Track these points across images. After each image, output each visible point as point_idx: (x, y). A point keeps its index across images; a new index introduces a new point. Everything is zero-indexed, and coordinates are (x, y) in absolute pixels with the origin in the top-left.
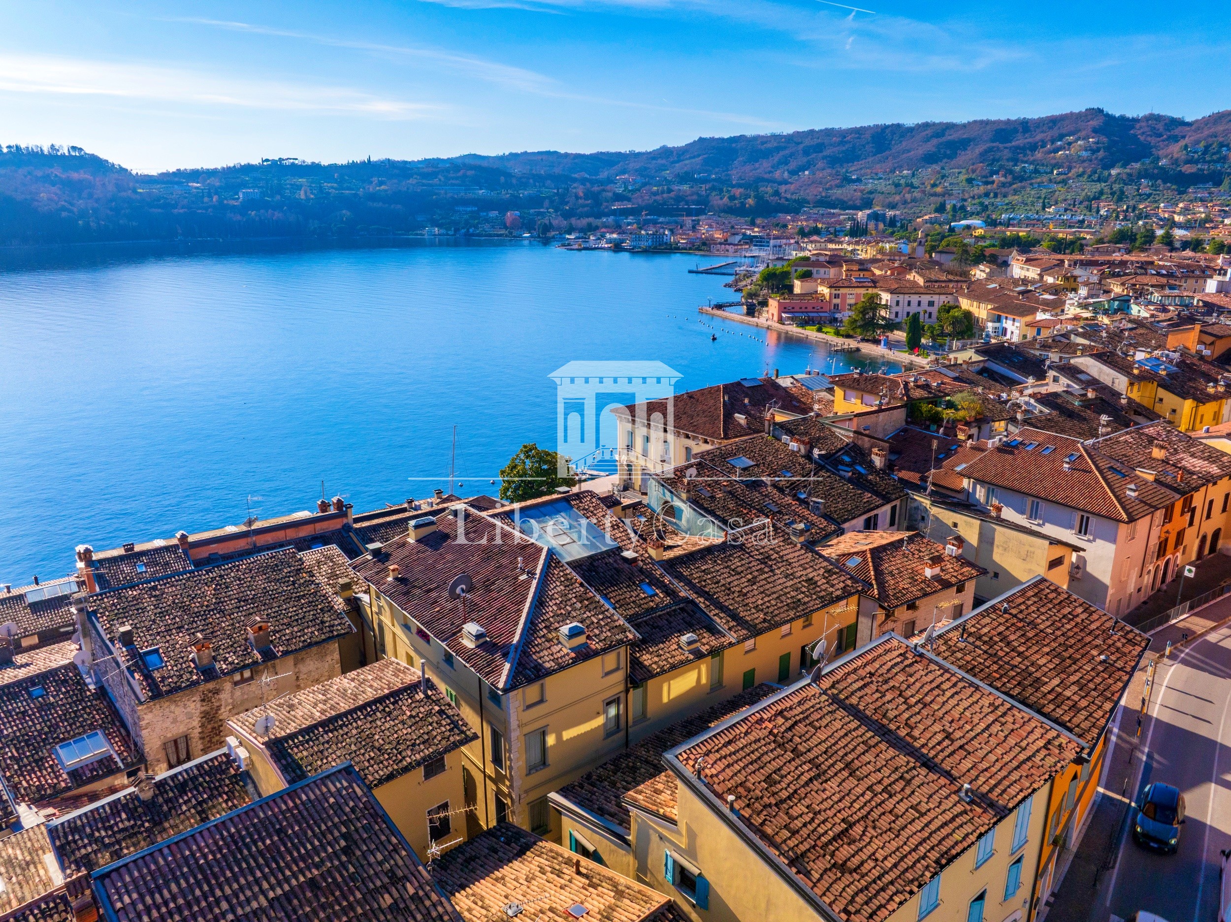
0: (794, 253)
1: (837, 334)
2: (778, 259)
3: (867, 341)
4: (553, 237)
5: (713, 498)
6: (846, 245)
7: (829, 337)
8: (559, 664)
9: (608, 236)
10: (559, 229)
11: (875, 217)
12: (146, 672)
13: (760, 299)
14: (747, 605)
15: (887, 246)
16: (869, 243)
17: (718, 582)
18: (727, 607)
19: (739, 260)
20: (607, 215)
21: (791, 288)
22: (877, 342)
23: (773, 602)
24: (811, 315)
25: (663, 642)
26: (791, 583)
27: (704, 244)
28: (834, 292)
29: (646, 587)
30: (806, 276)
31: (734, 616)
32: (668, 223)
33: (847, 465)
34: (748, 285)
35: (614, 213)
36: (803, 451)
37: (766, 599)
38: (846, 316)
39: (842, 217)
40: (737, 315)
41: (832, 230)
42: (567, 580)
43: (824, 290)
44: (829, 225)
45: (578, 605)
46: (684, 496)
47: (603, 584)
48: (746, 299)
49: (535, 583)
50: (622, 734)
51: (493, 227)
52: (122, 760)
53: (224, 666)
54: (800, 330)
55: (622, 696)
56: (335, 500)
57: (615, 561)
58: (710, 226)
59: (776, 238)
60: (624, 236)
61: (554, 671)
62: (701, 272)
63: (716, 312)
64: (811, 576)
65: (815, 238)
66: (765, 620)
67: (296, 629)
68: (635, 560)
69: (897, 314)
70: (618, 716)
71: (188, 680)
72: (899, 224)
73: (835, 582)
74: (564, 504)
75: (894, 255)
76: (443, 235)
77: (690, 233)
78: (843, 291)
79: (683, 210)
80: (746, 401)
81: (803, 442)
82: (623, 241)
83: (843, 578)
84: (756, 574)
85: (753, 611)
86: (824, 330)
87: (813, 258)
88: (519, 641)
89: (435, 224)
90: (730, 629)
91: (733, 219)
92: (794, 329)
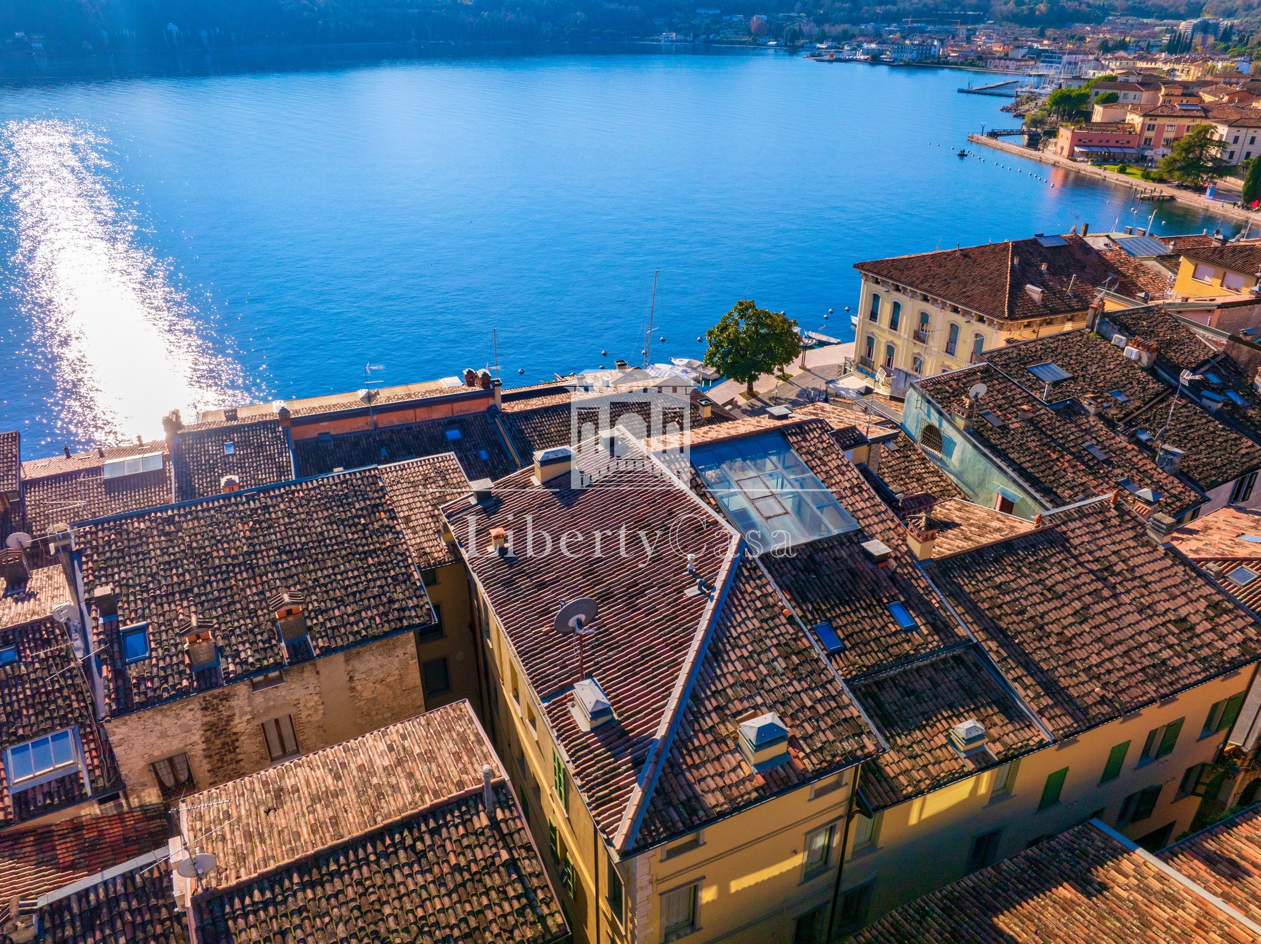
0: (1091, 72)
1: (1146, 176)
2: (1075, 78)
3: (1186, 188)
4: (802, 46)
5: (1004, 428)
6: (1161, 64)
7: (1135, 180)
8: (731, 800)
9: (865, 46)
10: (809, 36)
11: (1205, 28)
12: (119, 664)
13: (1047, 127)
14: (1071, 663)
15: (1220, 65)
16: (1193, 61)
17: (1022, 612)
18: (1036, 665)
19: (1020, 79)
20: (867, 21)
21: (1088, 116)
22: (1200, 190)
23: (1118, 662)
24: (1112, 150)
25: (921, 728)
26: (1149, 624)
27: (980, 58)
28: (1148, 121)
29: (898, 611)
30: (1109, 100)
31: (1050, 686)
32: (937, 32)
33: (1214, 390)
34: (1033, 111)
35: (875, 18)
36: (1145, 360)
37: (1106, 654)
38: (1158, 153)
39: (1157, 29)
40: (1016, 146)
41: (1143, 44)
42: (767, 607)
43: (1135, 120)
44: (1141, 38)
45: (780, 665)
46: (961, 423)
47: (827, 598)
48: (1029, 127)
49: (710, 606)
50: (829, 876)
51: (736, 33)
52: (92, 782)
53: (232, 667)
54: (1095, 169)
55: (841, 824)
56: (480, 373)
57: (850, 555)
58: (989, 37)
59: (1072, 53)
60: (884, 47)
61: (722, 815)
62: (974, 92)
63: (992, 142)
64: (1183, 612)
65: (1121, 53)
66: (1103, 700)
67: (349, 610)
68: (885, 558)
69: (1232, 154)
70: (828, 848)
71: (173, 687)
72: (1235, 38)
73: (1228, 629)
74: (779, 439)
75: (1229, 76)
76: (681, 41)
77: (964, 44)
78: (1160, 121)
79: (958, 16)
80: (1044, 267)
81: (1148, 349)
82: (882, 52)
83: (1240, 623)
84: (1088, 599)
85: (1083, 677)
86: (1128, 171)
87: (1121, 78)
88: (665, 738)
89: (673, 28)
90: (1041, 712)
91: (1017, 29)
92: (1088, 168)
